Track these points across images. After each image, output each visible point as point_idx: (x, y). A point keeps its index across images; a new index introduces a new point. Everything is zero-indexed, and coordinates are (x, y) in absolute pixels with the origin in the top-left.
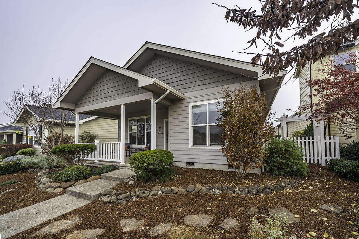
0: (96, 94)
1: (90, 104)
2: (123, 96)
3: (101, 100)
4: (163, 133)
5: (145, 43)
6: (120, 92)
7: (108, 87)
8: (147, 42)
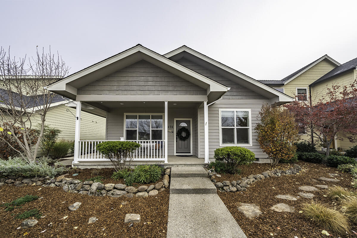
0: (123, 83)
1: (110, 94)
2: (169, 93)
3: (132, 92)
4: (173, 132)
5: (183, 46)
6: (163, 88)
7: (144, 79)
8: (184, 46)
